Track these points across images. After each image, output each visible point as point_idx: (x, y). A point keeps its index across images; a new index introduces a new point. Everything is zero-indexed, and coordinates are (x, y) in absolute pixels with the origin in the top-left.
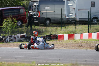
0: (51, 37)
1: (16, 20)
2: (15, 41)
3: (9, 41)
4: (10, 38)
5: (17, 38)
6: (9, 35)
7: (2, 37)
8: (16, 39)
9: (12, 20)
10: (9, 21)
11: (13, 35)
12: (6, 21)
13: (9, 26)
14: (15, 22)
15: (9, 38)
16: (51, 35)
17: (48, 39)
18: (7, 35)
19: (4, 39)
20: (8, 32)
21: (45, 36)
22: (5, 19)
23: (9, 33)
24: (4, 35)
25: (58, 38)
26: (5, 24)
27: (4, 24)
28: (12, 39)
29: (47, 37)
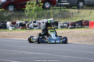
0: (82, 23)
1: (42, 2)
2: (40, 27)
3: (32, 27)
4: (34, 24)
5: (42, 23)
6: (33, 20)
7: (25, 23)
8: (41, 25)
9: (36, 2)
10: (33, 4)
11: (37, 20)
12: (30, 4)
13: (33, 10)
14: (41, 5)
15: (32, 23)
16: (83, 21)
17: (79, 25)
18: (30, 20)
19: (27, 25)
20: (31, 17)
21: (75, 23)
22: (28, 1)
23: (33, 18)
24: (27, 20)
25: (89, 25)
26: (29, 7)
27: (27, 7)
28: (37, 25)
29: (77, 24)
